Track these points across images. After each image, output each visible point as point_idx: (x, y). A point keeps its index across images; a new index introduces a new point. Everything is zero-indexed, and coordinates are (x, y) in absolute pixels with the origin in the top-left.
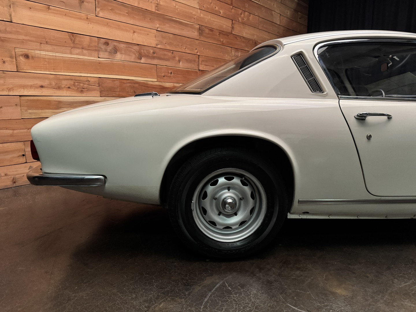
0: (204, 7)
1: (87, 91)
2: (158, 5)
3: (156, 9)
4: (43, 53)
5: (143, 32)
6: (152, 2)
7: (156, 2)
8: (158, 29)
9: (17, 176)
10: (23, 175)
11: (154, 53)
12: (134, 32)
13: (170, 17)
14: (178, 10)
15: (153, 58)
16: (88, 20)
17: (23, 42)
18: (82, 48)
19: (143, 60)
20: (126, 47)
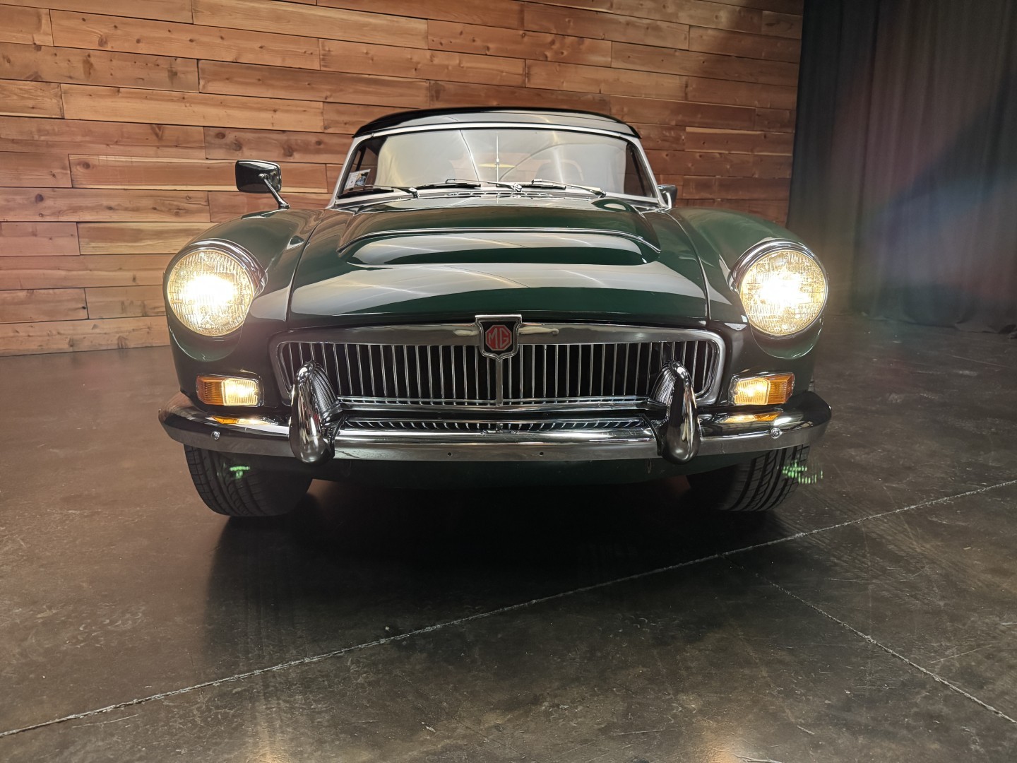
0: (441, 44)
1: (186, 213)
2: (325, 58)
3: (322, 64)
4: (111, 158)
5: (294, 108)
6: (312, 54)
7: (322, 52)
8: (328, 100)
9: (75, 337)
10: (83, 336)
11: (319, 143)
12: (275, 111)
13: (355, 75)
14: (375, 59)
15: (318, 152)
16: (185, 100)
17: (78, 145)
18: (177, 146)
19: (297, 157)
20: (259, 138)
